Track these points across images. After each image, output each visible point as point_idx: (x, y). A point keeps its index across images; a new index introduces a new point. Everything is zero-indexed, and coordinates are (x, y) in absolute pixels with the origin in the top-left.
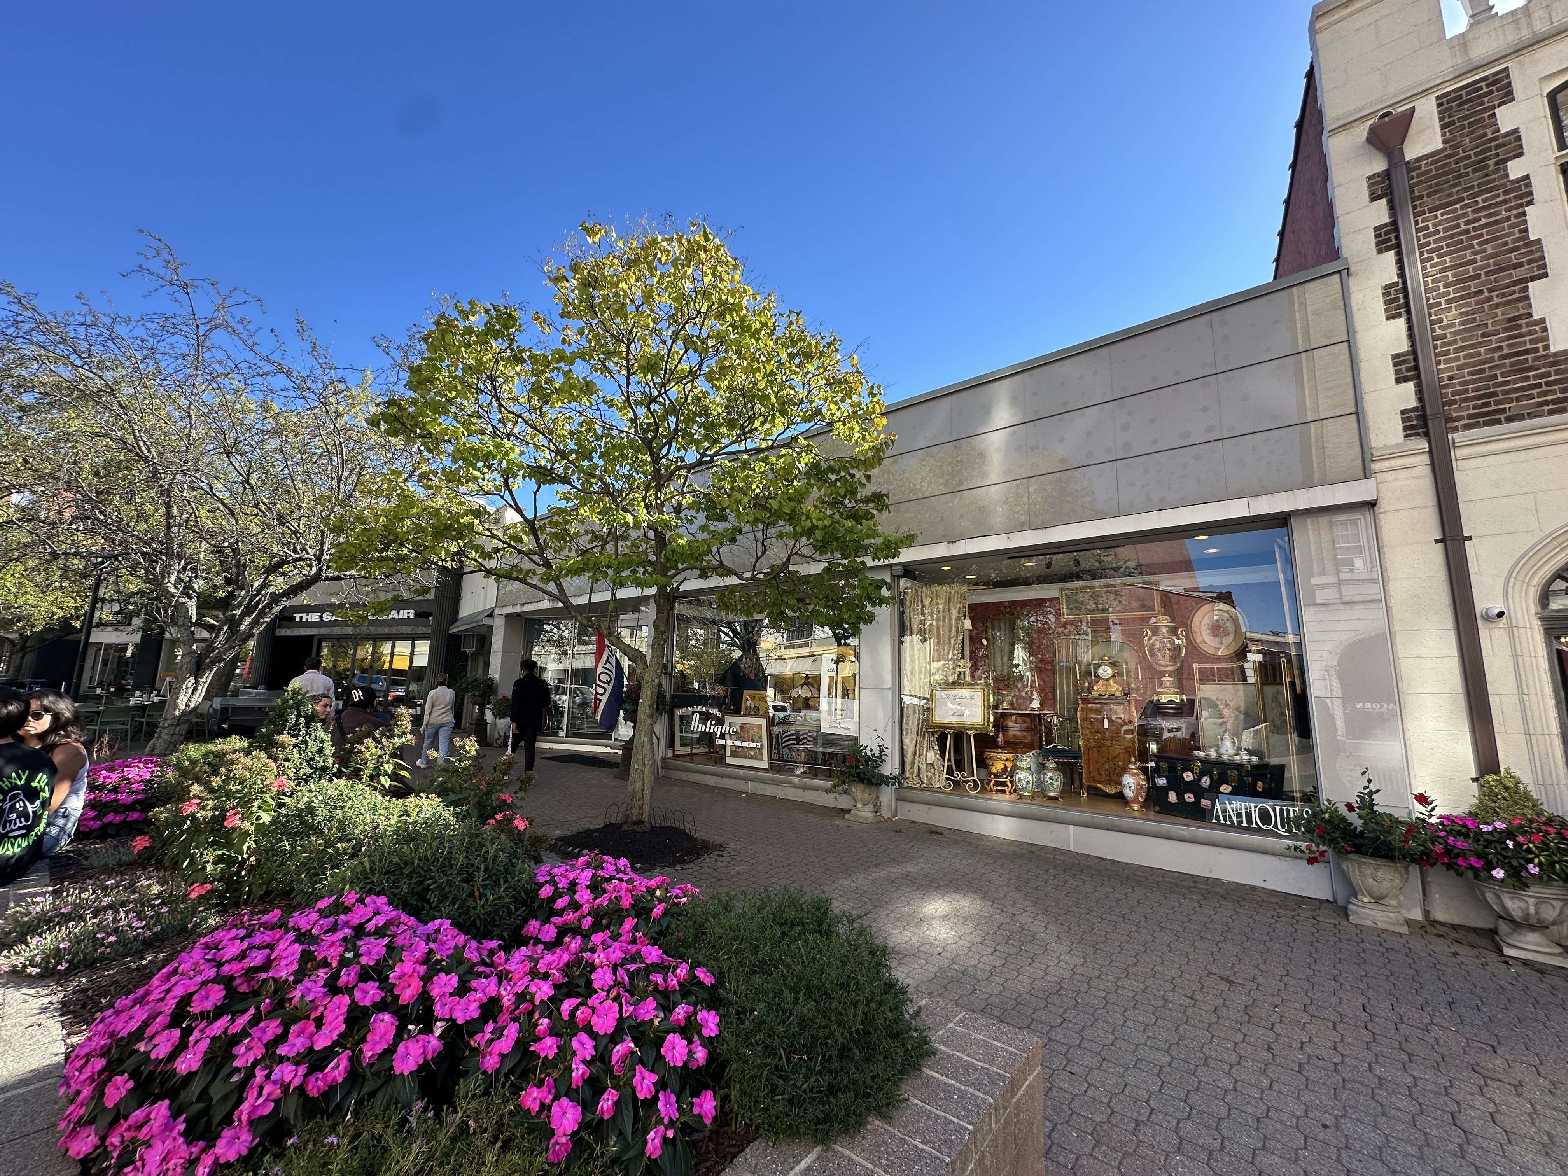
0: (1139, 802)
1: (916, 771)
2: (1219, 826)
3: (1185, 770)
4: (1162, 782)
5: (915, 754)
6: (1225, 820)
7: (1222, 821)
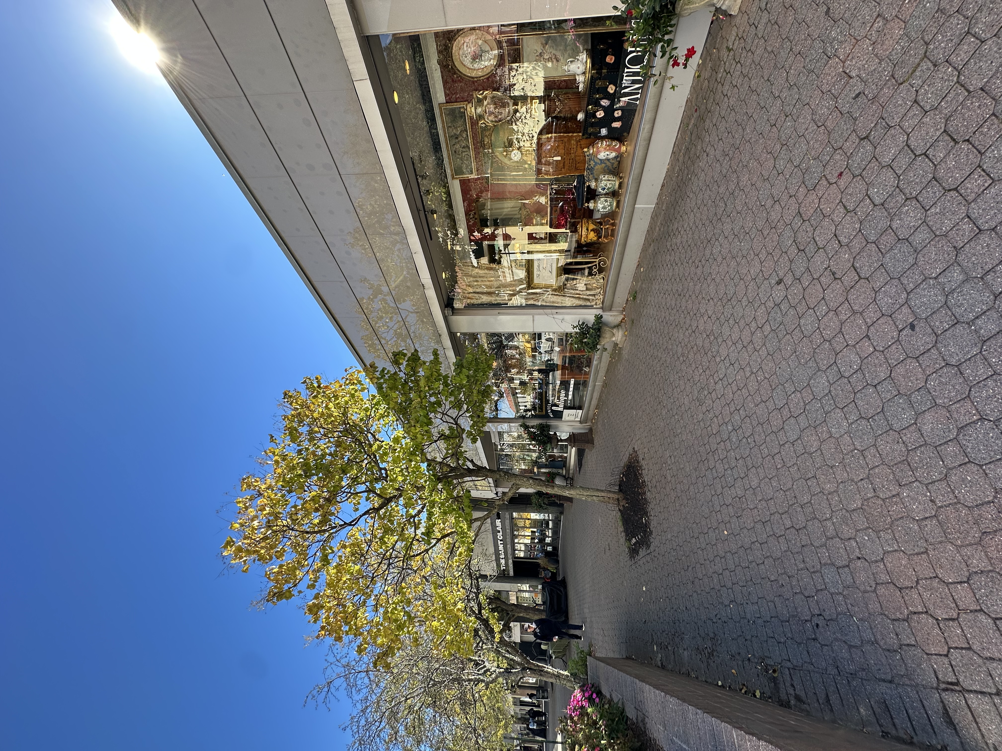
0: (620, 147)
1: (591, 297)
2: (643, 99)
3: (594, 116)
4: (604, 132)
5: (579, 298)
6: (638, 93)
7: (639, 96)
